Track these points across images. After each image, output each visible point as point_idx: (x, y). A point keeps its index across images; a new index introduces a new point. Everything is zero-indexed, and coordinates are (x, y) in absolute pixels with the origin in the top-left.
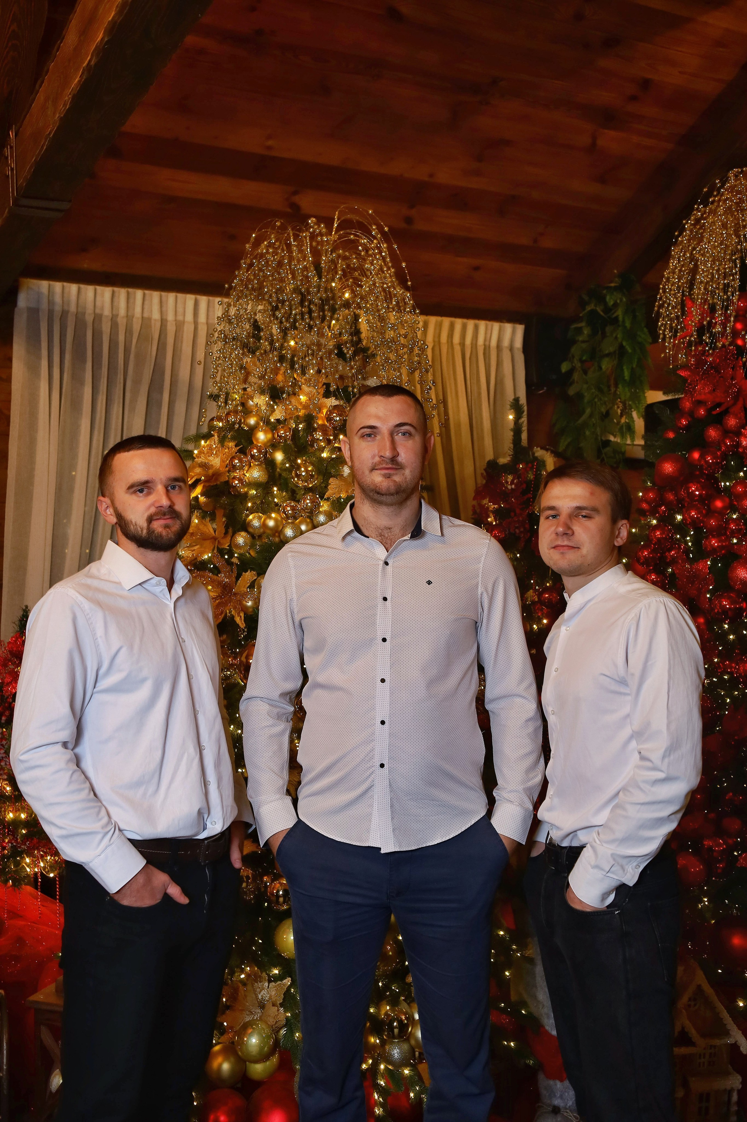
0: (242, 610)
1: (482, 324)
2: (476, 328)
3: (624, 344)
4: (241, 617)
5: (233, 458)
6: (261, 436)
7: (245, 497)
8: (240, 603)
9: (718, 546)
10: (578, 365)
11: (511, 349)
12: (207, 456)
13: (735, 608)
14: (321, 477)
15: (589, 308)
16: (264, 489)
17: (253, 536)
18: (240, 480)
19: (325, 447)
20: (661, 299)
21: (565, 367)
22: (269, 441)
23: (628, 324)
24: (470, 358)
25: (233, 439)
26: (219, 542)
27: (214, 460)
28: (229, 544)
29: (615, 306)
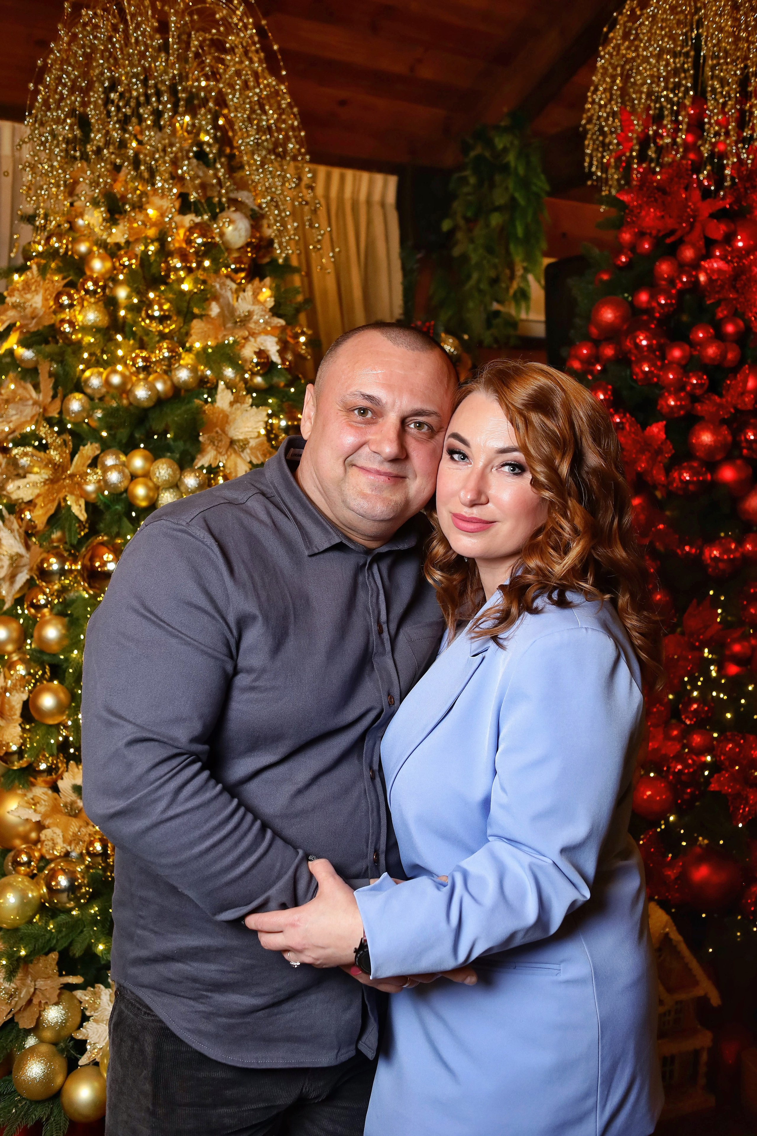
0: (82, 497)
1: (349, 174)
2: (342, 178)
3: (517, 195)
4: (80, 506)
5: (59, 295)
6: (98, 265)
7: (78, 346)
8: (79, 487)
9: (675, 406)
10: (461, 222)
11: (383, 205)
12: (22, 293)
13: (698, 480)
14: (181, 320)
15: (472, 154)
16: (105, 335)
17: (91, 398)
18: (72, 324)
19: (184, 278)
20: (589, 110)
21: (446, 225)
22: (107, 272)
23: (521, 171)
25: (59, 270)
26: (45, 410)
27: (33, 298)
28: (58, 410)
29: (505, 150)
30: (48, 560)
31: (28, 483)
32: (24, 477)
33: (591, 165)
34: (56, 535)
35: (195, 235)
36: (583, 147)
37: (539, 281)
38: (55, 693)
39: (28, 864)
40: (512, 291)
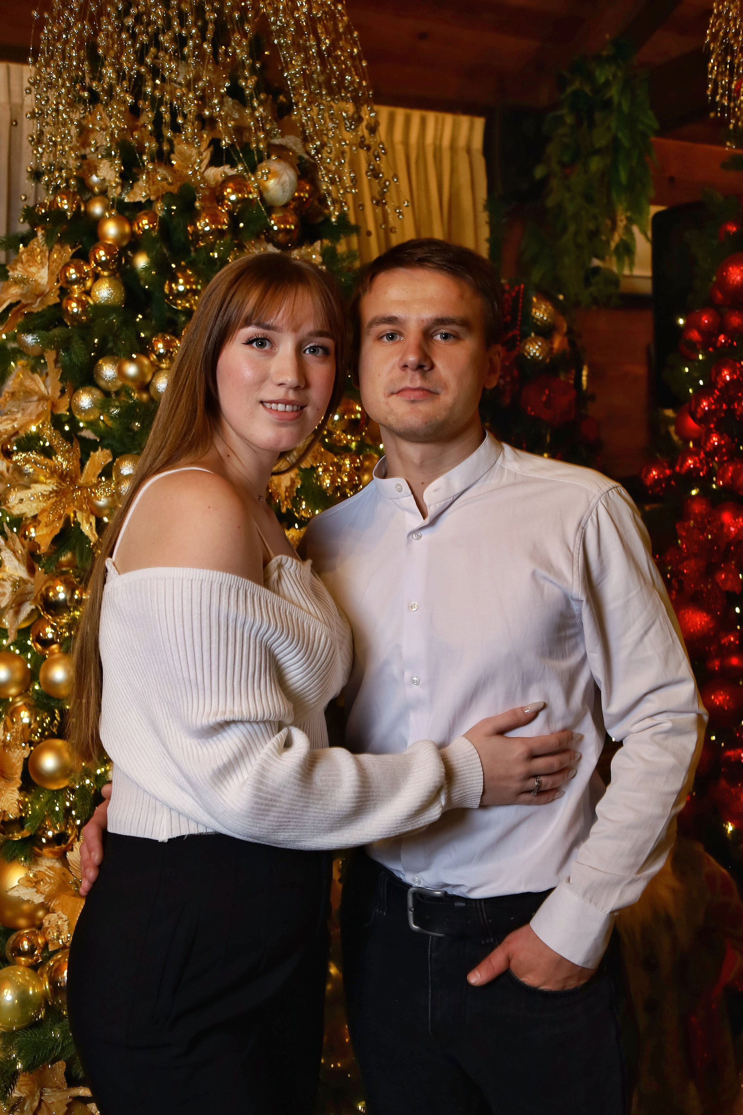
0: (92, 513)
1: (431, 117)
2: (423, 122)
3: (620, 135)
4: (91, 524)
5: (66, 266)
6: (111, 230)
8: (90, 501)
10: (556, 168)
11: (469, 151)
12: (26, 266)
16: (121, 317)
17: (107, 394)
18: (80, 302)
19: (215, 243)
20: (714, 25)
21: (539, 172)
22: (124, 237)
23: (625, 107)
24: (417, 162)
25: (67, 239)
26: (54, 406)
27: (38, 272)
28: (67, 407)
29: (607, 84)
30: (54, 589)
31: (32, 496)
32: (28, 488)
33: (715, 93)
34: (66, 558)
35: (229, 190)
36: (705, 71)
37: (645, 234)
38: (58, 752)
39: (30, 953)
40: (613, 245)
